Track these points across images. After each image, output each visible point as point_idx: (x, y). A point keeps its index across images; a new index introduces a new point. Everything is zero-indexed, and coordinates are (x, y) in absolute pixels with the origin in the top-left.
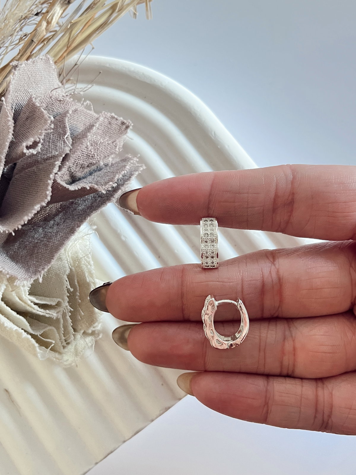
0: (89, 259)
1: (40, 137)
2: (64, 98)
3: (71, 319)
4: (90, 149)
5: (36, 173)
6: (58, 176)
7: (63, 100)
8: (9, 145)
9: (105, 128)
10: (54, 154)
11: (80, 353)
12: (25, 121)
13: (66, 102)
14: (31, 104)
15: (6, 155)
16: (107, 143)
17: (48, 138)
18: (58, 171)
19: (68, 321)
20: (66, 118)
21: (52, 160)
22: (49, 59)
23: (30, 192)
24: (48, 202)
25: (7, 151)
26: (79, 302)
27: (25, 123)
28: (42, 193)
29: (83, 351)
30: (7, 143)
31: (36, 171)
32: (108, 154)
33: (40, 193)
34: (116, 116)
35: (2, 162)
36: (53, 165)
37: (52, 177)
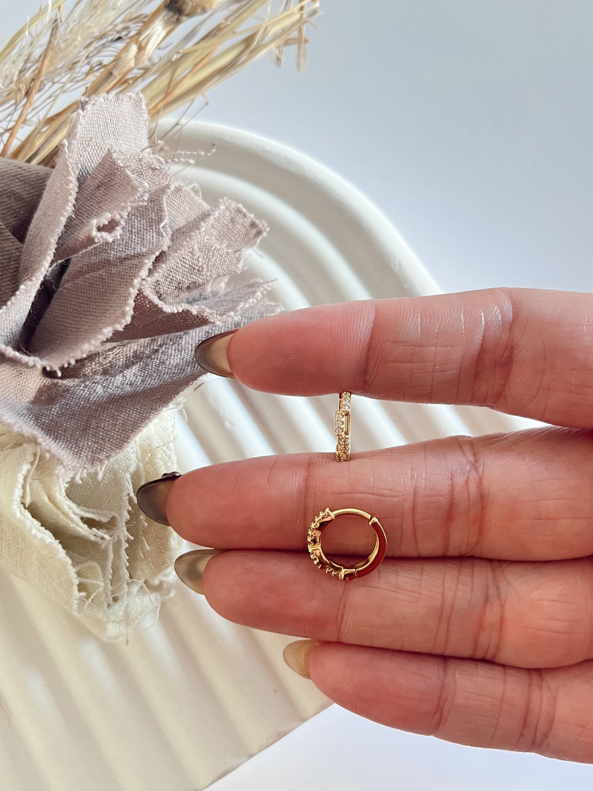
0: (170, 450)
1: (122, 213)
2: (161, 165)
3: (128, 555)
4: (196, 257)
5: (104, 281)
6: (147, 284)
7: (159, 168)
8: (66, 222)
9: (223, 227)
10: (139, 252)
11: (133, 621)
12: (95, 190)
13: (163, 172)
14: (109, 163)
15: (59, 239)
16: (226, 253)
17: (130, 226)
18: (147, 276)
19: (121, 557)
20: (164, 196)
21: (136, 260)
22: (141, 100)
23: (90, 311)
24: (126, 326)
25: (61, 231)
26: (144, 524)
27: (95, 193)
28: (116, 312)
29: (140, 617)
30: (62, 218)
31: (104, 277)
32: (225, 270)
33: (112, 312)
34: (244, 210)
35: (51, 249)
36: (136, 268)
37: (138, 284)
